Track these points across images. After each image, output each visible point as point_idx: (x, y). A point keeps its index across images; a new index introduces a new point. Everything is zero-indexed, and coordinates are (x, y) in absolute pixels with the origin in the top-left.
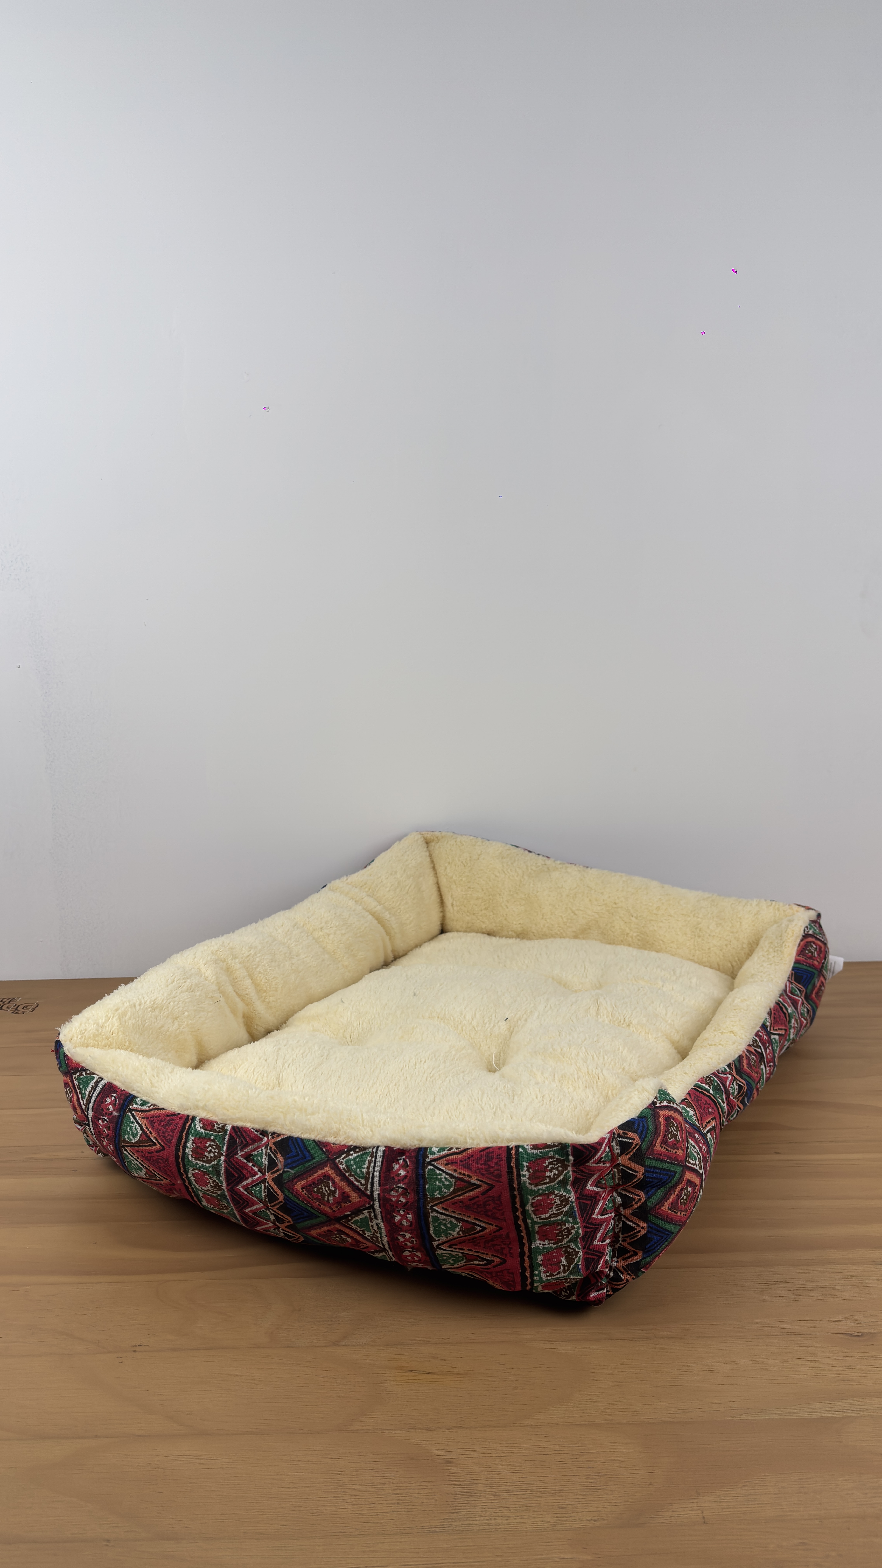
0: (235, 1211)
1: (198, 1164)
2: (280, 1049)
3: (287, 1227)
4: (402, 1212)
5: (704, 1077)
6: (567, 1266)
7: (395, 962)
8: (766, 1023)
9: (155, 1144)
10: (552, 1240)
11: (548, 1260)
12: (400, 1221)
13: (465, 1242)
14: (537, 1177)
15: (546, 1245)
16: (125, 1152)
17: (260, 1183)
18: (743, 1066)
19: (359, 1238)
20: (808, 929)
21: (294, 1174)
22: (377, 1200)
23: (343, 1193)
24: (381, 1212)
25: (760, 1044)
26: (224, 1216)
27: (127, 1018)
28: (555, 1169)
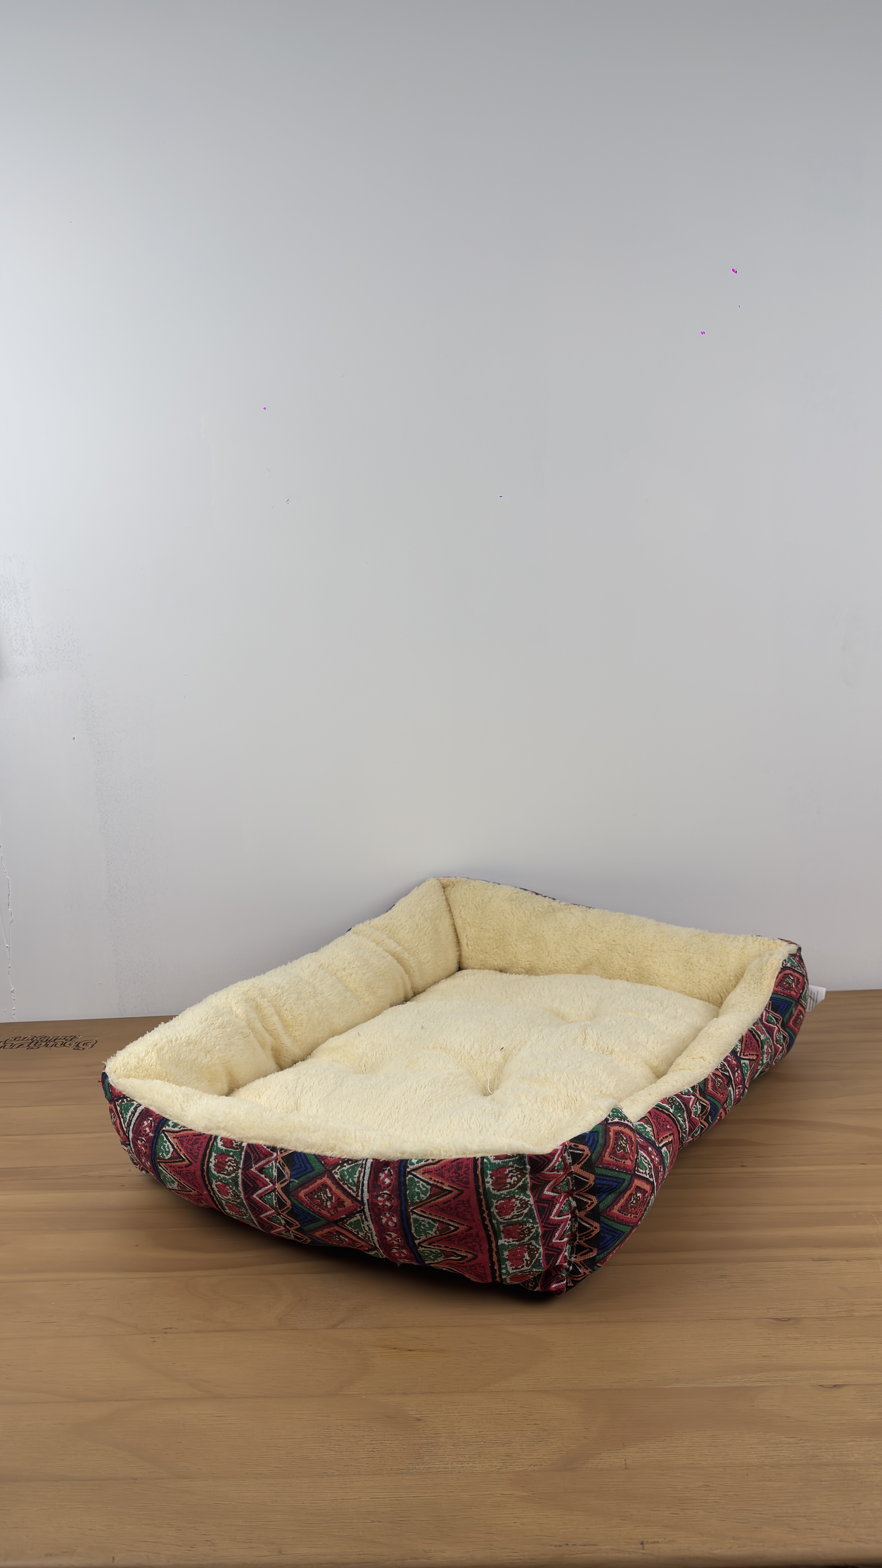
0: (252, 1217)
1: (220, 1177)
2: (299, 1078)
3: (296, 1230)
4: (388, 1215)
5: (666, 1098)
6: (529, 1260)
7: (415, 998)
8: (736, 1049)
9: (184, 1160)
10: (516, 1238)
11: (513, 1256)
12: (387, 1222)
13: (442, 1240)
14: (499, 1183)
15: (510, 1242)
16: (160, 1168)
17: (271, 1192)
18: (708, 1088)
19: (354, 1238)
20: (786, 962)
21: (298, 1183)
22: (367, 1205)
23: (338, 1199)
24: (370, 1215)
25: (728, 1068)
26: (245, 1221)
27: (164, 1052)
28: (515, 1176)
